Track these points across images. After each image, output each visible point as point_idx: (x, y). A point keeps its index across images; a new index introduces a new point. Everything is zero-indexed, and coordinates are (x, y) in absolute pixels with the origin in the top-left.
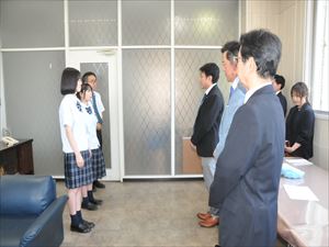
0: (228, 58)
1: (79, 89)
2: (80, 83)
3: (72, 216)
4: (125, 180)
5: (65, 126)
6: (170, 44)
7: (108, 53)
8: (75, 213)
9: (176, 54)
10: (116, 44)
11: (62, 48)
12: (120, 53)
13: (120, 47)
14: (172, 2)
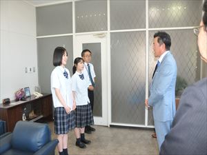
0: (158, 42)
3: (60, 153)
4: (111, 126)
5: (55, 88)
6: (145, 28)
7: (101, 36)
8: (61, 151)
10: (107, 30)
11: (71, 34)
12: (109, 36)
13: (109, 31)
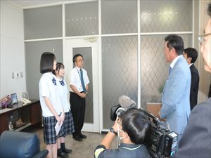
1: (55, 68)
2: (55, 63)
4: (103, 132)
6: (137, 32)
7: (92, 40)
9: (142, 40)
10: (98, 34)
11: (61, 38)
12: (100, 40)
13: (100, 35)
14: (139, 2)
